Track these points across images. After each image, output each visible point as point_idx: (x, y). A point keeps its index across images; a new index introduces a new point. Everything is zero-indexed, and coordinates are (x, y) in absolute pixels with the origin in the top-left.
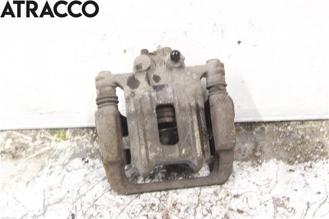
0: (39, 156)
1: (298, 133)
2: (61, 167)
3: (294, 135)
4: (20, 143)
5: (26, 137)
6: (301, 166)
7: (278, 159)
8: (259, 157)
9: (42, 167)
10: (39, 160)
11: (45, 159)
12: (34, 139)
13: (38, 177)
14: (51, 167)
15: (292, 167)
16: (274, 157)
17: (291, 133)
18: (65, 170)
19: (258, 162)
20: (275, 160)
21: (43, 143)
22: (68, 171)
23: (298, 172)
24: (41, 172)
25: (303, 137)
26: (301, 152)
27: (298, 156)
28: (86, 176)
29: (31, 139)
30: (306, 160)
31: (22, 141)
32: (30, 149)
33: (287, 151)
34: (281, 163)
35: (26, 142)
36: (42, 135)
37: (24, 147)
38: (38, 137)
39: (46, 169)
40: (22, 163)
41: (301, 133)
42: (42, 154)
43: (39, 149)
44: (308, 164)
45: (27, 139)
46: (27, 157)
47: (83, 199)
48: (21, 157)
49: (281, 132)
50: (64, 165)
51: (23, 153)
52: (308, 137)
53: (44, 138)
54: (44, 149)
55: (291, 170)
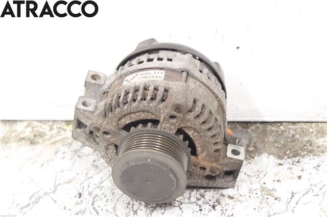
0: (54, 143)
1: (289, 132)
2: (73, 153)
3: (286, 134)
4: (39, 132)
5: (44, 126)
6: (290, 161)
7: (269, 154)
8: (252, 151)
9: (56, 152)
10: (54, 146)
11: (59, 145)
12: (52, 129)
13: (52, 160)
14: (64, 153)
15: (281, 162)
16: (266, 152)
17: (283, 132)
18: (76, 156)
19: (251, 156)
20: (266, 154)
21: (59, 132)
22: (79, 156)
23: (286, 166)
24: (54, 157)
25: (293, 136)
26: (290, 149)
27: (288, 152)
28: (94, 161)
29: (49, 128)
30: (295, 156)
31: (40, 130)
32: (46, 137)
33: (278, 147)
34: (272, 157)
35: (44, 131)
36: (59, 126)
37: (41, 135)
38: (55, 127)
39: (60, 155)
40: (38, 148)
41: (292, 132)
42: (57, 141)
43: (55, 137)
44: (297, 159)
45: (45, 128)
46: (43, 143)
47: (90, 180)
48: (38, 143)
49: (273, 131)
50: (75, 151)
51: (41, 140)
52: (298, 136)
53: (60, 128)
54: (59, 138)
55: (280, 164)
